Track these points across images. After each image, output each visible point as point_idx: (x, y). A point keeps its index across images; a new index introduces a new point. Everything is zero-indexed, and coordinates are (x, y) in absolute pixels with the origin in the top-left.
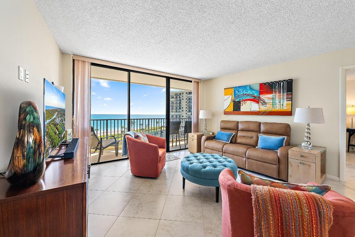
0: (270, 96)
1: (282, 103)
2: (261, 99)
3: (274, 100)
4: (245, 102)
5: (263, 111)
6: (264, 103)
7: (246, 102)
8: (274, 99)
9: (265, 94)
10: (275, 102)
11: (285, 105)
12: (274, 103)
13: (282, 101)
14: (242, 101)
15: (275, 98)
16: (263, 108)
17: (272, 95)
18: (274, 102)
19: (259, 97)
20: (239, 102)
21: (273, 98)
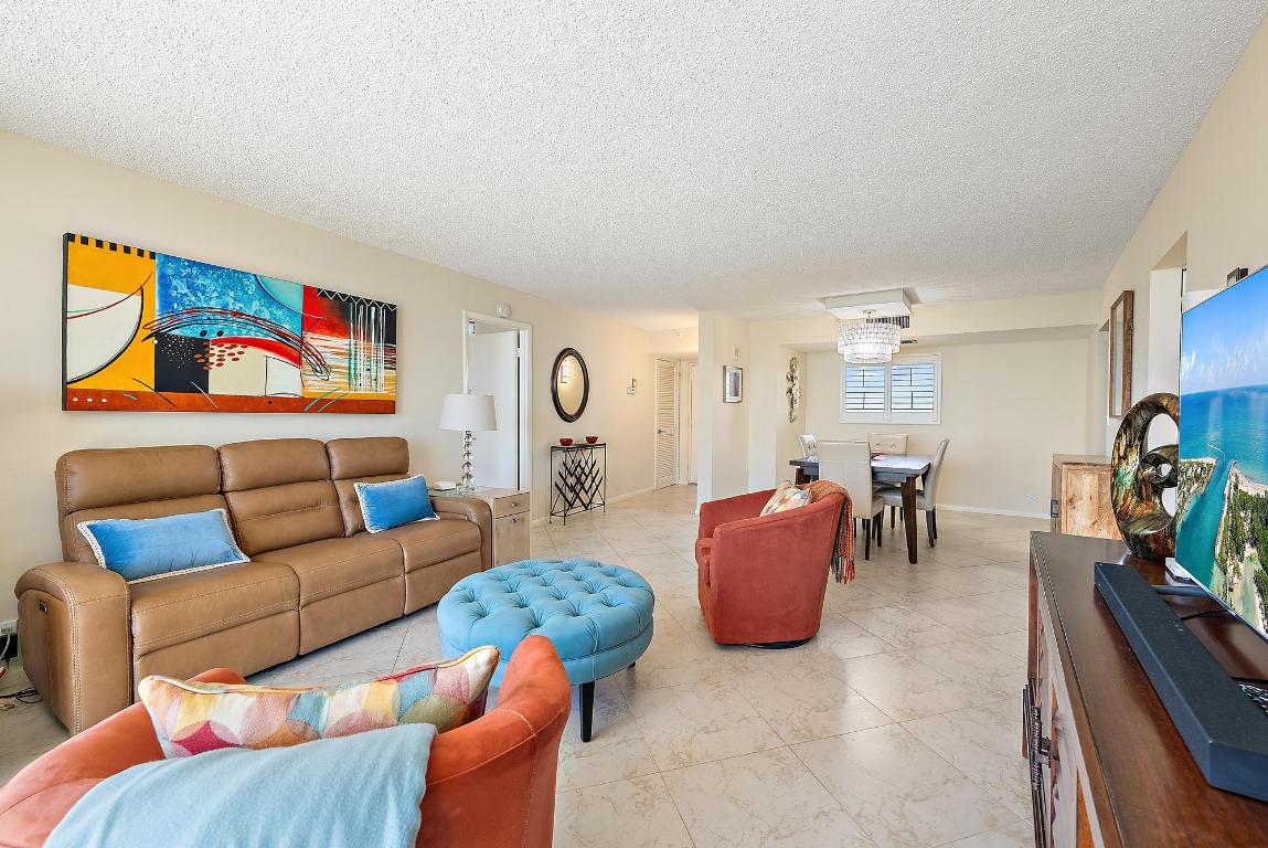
0: (340, 343)
1: (373, 374)
2: (308, 349)
3: (353, 361)
4: (234, 350)
5: (319, 397)
6: (321, 367)
7: (239, 348)
8: (353, 357)
9: (322, 333)
10: (355, 369)
11: (381, 380)
12: (353, 371)
13: (374, 368)
14: (218, 343)
15: (356, 355)
16: (317, 387)
17: (347, 341)
18: (353, 366)
19: (302, 338)
20: (200, 346)
21: (350, 355)
